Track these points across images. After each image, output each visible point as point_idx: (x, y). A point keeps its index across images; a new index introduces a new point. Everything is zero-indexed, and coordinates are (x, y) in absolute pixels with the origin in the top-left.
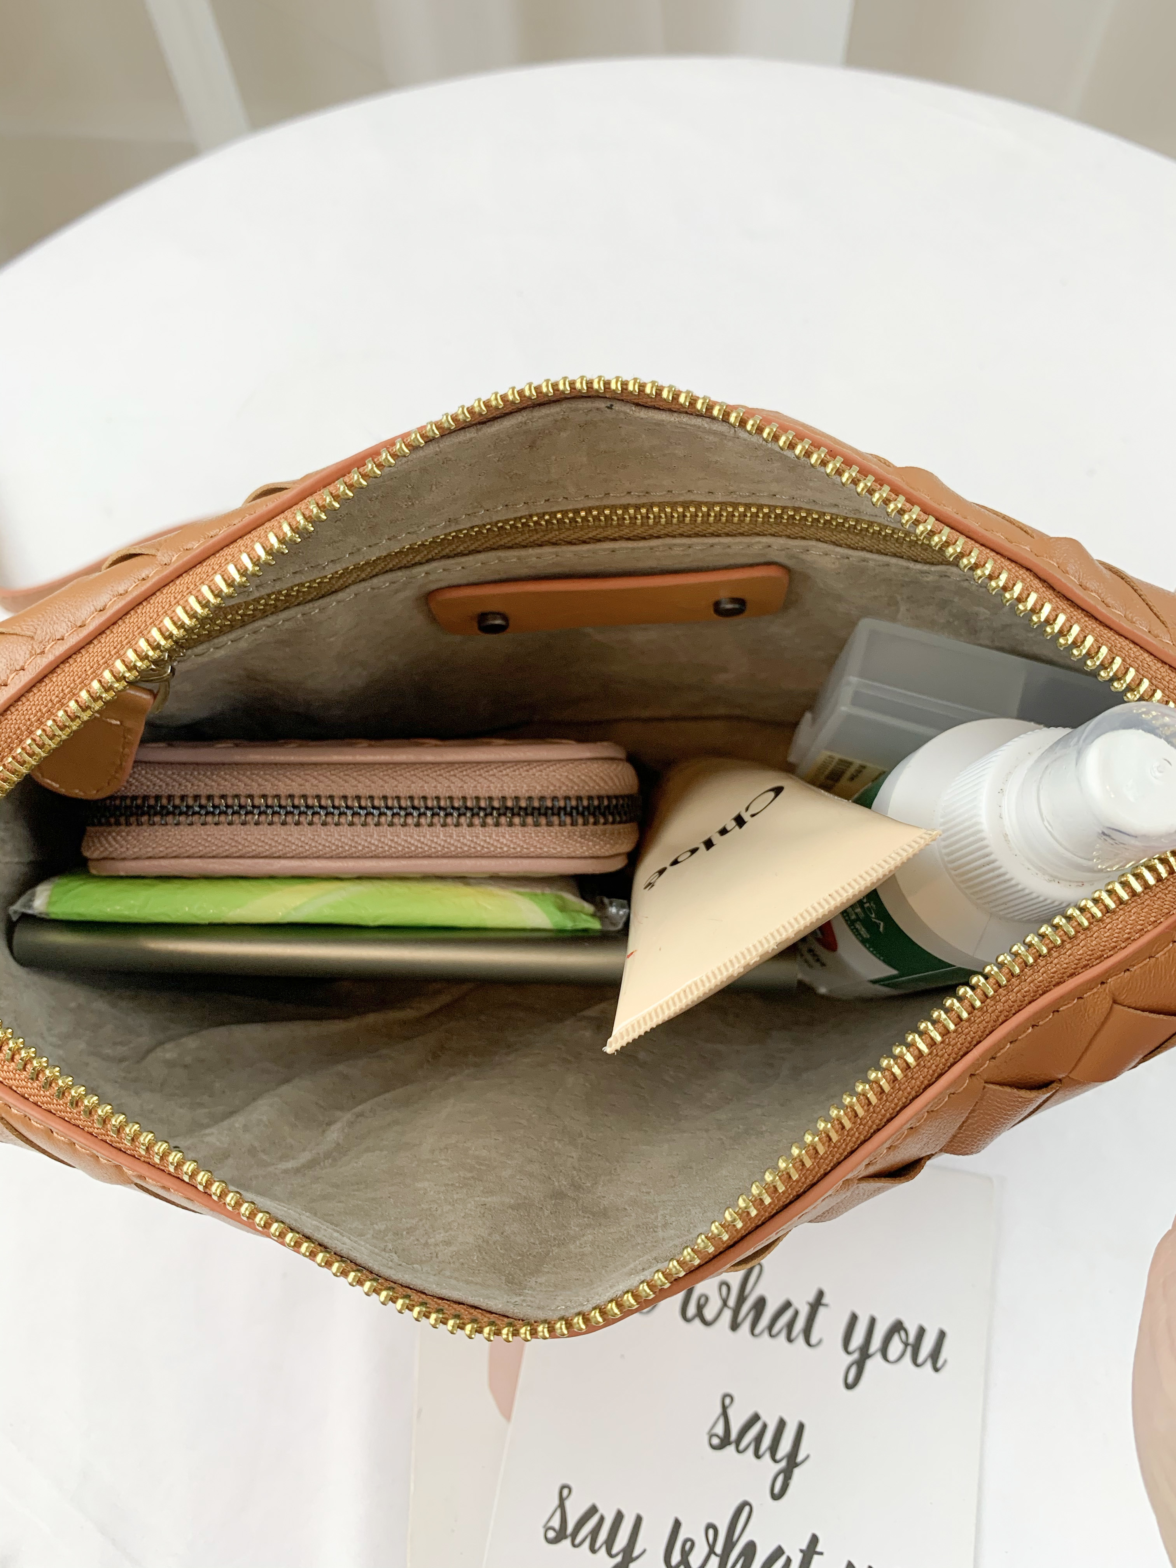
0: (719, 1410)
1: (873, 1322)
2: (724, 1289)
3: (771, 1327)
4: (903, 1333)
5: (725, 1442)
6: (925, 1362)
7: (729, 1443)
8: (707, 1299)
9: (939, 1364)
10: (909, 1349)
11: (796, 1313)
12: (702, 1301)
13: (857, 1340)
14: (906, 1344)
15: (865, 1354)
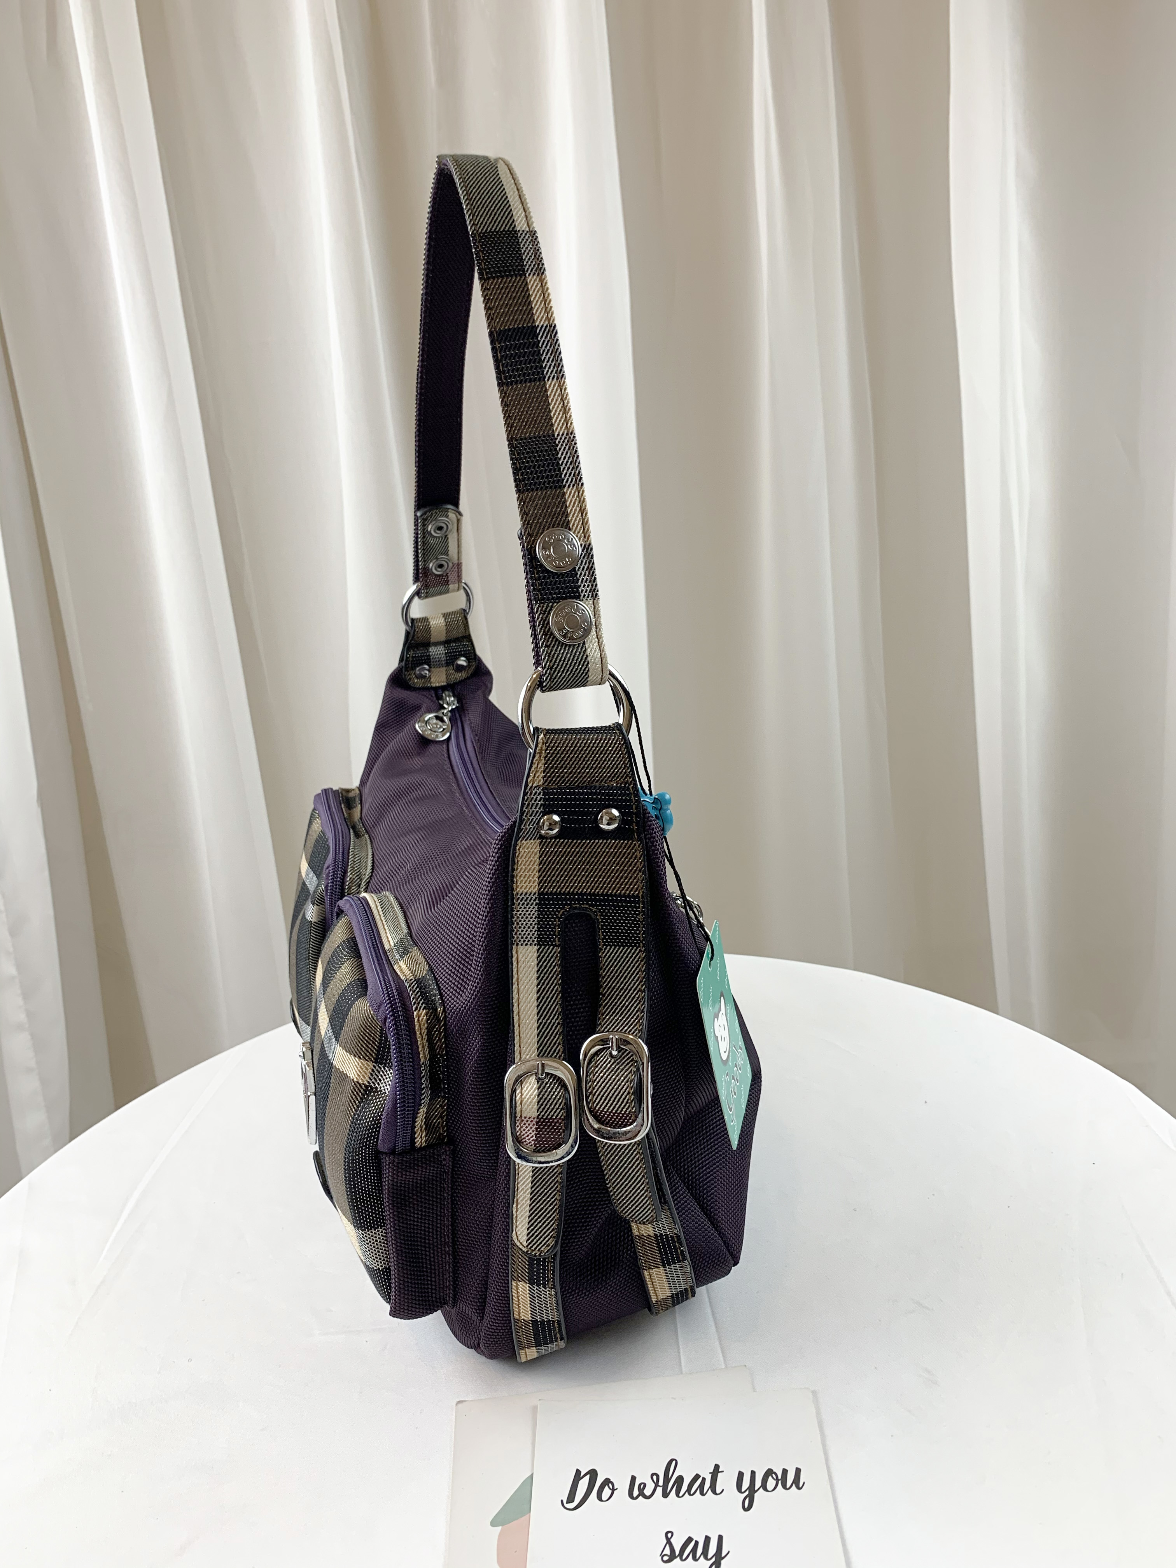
0: (665, 1541)
1: (753, 1473)
2: (655, 1478)
3: (689, 1490)
4: (774, 1475)
5: (672, 1557)
6: (791, 1486)
7: (676, 1557)
8: (645, 1485)
9: (801, 1485)
10: (780, 1482)
11: (704, 1479)
12: (642, 1486)
13: (746, 1484)
14: (777, 1480)
15: (752, 1490)
